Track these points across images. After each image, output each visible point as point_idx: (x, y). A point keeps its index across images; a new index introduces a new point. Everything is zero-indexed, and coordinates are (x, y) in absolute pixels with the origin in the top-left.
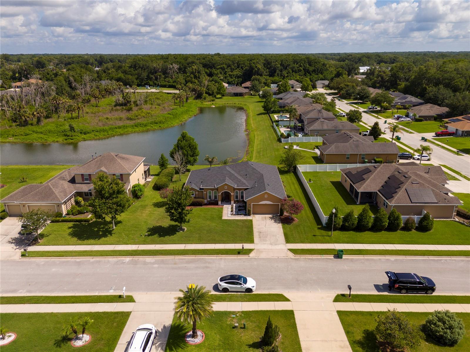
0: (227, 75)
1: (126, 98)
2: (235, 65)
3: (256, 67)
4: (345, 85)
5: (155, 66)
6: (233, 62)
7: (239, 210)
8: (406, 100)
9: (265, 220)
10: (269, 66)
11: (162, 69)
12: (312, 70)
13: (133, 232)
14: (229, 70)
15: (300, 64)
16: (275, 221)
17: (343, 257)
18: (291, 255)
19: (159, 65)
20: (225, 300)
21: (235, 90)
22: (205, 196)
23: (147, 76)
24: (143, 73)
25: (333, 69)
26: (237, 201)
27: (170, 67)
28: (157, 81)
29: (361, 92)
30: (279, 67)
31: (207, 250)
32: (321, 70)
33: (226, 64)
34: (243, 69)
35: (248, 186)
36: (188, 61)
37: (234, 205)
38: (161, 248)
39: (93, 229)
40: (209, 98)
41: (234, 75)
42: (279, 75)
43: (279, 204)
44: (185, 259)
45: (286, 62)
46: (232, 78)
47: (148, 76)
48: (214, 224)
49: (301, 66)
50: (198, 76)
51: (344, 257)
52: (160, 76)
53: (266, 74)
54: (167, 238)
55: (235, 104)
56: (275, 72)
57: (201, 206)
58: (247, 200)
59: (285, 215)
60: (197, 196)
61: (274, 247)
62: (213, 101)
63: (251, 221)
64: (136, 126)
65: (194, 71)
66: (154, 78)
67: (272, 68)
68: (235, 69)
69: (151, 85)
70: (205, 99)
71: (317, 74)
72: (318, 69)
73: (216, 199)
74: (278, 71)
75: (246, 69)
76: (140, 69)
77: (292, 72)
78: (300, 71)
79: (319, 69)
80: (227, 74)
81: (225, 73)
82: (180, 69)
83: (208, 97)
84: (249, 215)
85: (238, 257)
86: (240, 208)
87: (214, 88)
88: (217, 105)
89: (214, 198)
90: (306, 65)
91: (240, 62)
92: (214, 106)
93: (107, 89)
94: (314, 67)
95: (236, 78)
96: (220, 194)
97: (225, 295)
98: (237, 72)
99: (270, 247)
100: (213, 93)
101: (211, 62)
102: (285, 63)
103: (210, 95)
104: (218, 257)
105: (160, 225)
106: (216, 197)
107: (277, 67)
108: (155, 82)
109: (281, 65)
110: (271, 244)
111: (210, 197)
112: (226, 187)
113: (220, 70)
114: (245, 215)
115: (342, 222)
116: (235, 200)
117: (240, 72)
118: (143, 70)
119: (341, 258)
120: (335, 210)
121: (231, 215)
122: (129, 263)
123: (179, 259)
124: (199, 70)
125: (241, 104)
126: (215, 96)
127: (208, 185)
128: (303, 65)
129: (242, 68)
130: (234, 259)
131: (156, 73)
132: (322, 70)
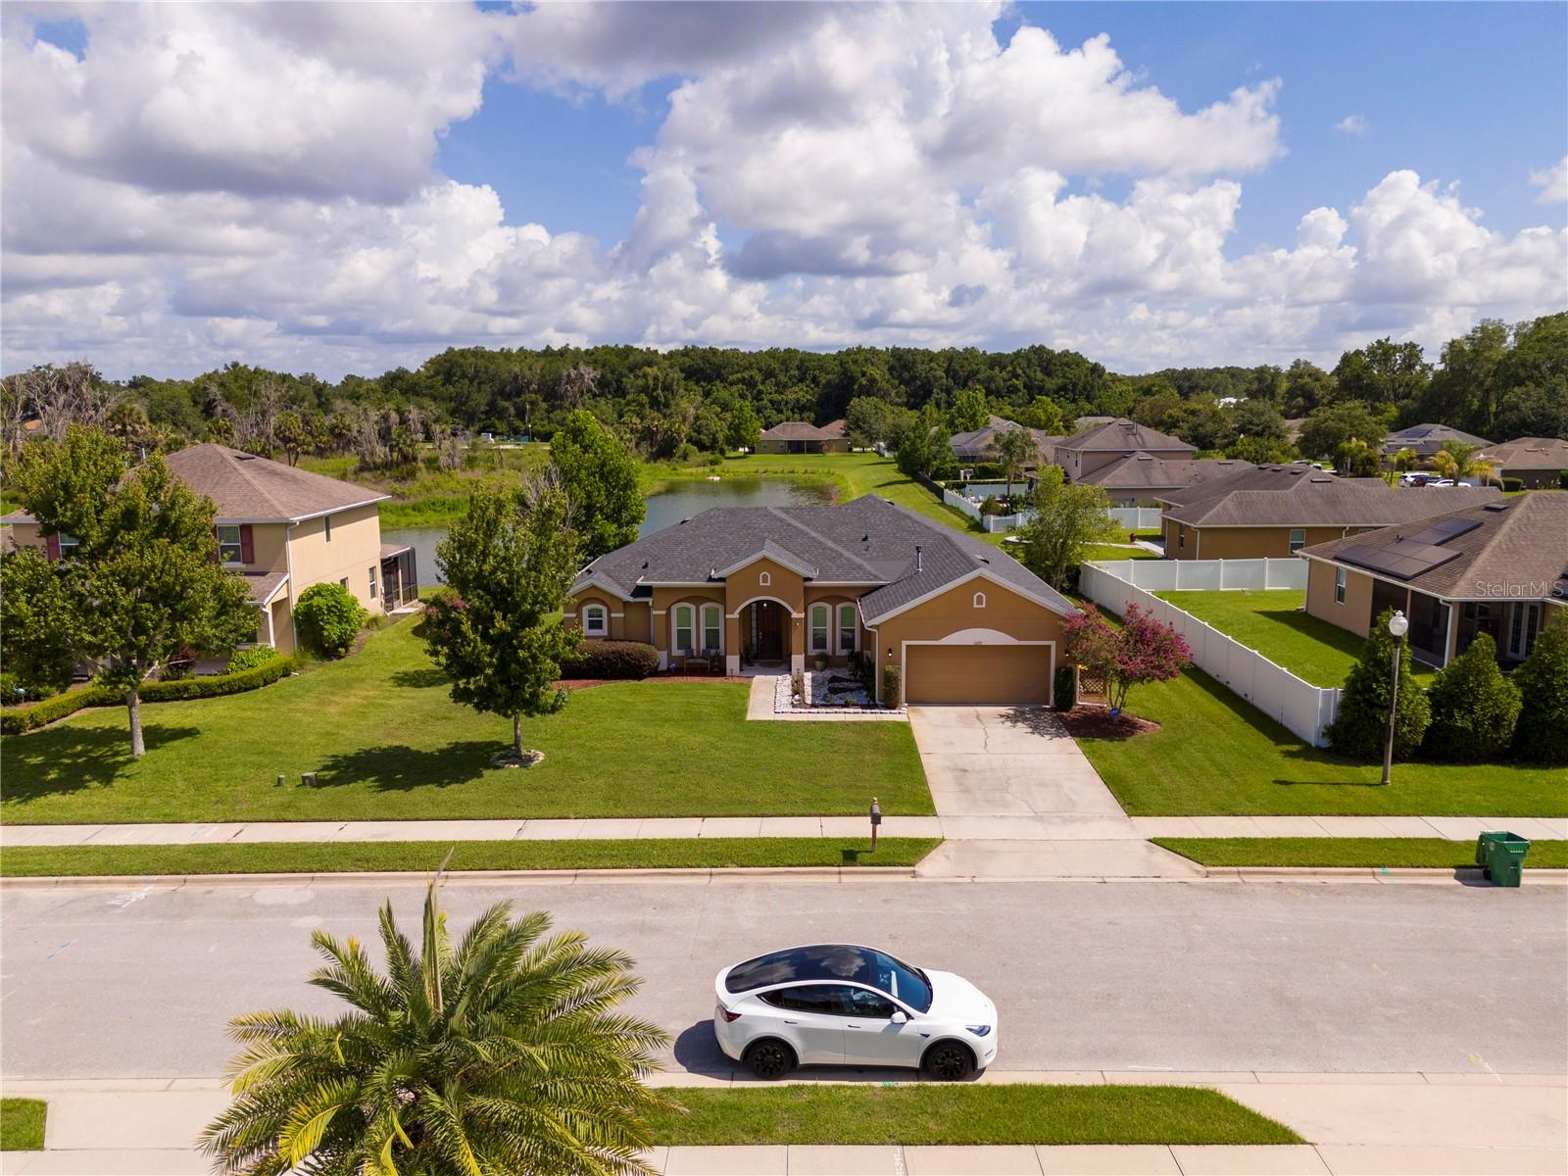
0: (765, 401)
1: (397, 444)
2: (792, 372)
3: (864, 374)
4: (1185, 411)
5: (517, 370)
6: (784, 362)
7: (834, 691)
8: (1427, 439)
9: (979, 725)
10: (906, 375)
11: (542, 384)
12: (1055, 387)
13: (238, 771)
14: (768, 388)
15: (1014, 368)
16: (1036, 729)
17: (1524, 881)
18: (1180, 868)
19: (530, 369)
20: (769, 1132)
21: (792, 432)
22: (656, 630)
23: (488, 405)
24: (475, 396)
25: (1124, 388)
26: (823, 657)
27: (569, 376)
28: (523, 420)
29: (1251, 423)
30: (941, 378)
31: (653, 843)
32: (1085, 388)
33: (760, 370)
34: (817, 385)
35: (876, 578)
36: (631, 359)
37: (808, 676)
38: (374, 836)
39: (22, 760)
40: (697, 456)
41: (787, 403)
42: (943, 405)
43: (1049, 646)
44: (511, 887)
45: (966, 363)
46: (780, 411)
47: (492, 405)
48: (699, 738)
49: (1017, 377)
50: (663, 400)
51: (1530, 877)
52: (532, 403)
53: (897, 400)
54: (421, 793)
55: (792, 472)
56: (928, 394)
57: (640, 677)
58: (877, 621)
59: (1084, 708)
60: (619, 632)
61: (1059, 832)
62: (713, 463)
63: (905, 727)
64: (414, 509)
65: (651, 382)
66: (512, 411)
67: (918, 382)
68: (790, 384)
69: (502, 434)
70: (685, 457)
71: (1074, 401)
72: (1075, 385)
73: (713, 651)
74: (937, 394)
75: (829, 382)
76: (467, 381)
77: (987, 395)
78: (1012, 392)
79: (1081, 384)
80: (762, 399)
81: (758, 397)
82: (602, 383)
83: (698, 454)
84: (890, 704)
85: (845, 879)
86: (837, 685)
87: (720, 428)
88: (728, 477)
89: (703, 646)
90: (1035, 371)
91: (806, 364)
92: (717, 479)
93: (337, 427)
94: (1064, 377)
95: (793, 412)
96: (736, 615)
97: (771, 1091)
98: (800, 393)
99: (1038, 831)
100: (715, 440)
101: (708, 361)
102: (962, 367)
103: (702, 447)
104: (715, 880)
105: (405, 745)
106: (712, 636)
107: (934, 377)
108: (518, 423)
109: (947, 372)
110: (1038, 818)
111: (684, 637)
112: (765, 579)
113: (740, 385)
114: (871, 705)
115: (1428, 712)
116: (812, 652)
117: (807, 392)
118: (475, 384)
119: (1515, 882)
120: (1404, 621)
121: (794, 706)
122: (140, 910)
123: (469, 889)
124: (669, 380)
125: (814, 473)
126: (722, 452)
127: (674, 572)
128: (1024, 372)
129: (814, 380)
130: (824, 887)
131: (519, 393)
132: (1089, 388)
